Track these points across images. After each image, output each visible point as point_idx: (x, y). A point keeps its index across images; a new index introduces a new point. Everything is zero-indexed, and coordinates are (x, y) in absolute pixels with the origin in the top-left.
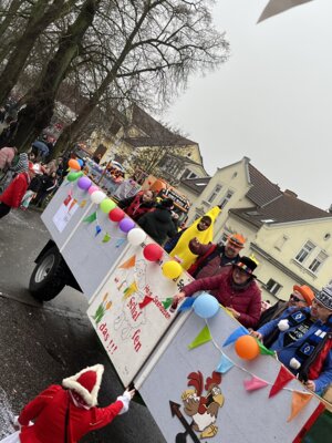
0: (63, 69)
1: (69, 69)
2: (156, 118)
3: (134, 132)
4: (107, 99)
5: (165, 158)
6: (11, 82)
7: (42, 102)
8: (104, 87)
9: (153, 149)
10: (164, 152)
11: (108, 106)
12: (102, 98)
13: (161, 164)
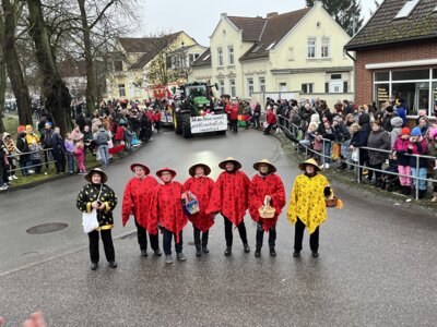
0: (49, 52)
1: (53, 49)
3: (133, 58)
4: (96, 49)
5: (169, 59)
6: (23, 90)
7: (54, 87)
8: (88, 43)
9: (155, 58)
10: (164, 55)
11: (100, 54)
12: (92, 52)
13: (169, 65)
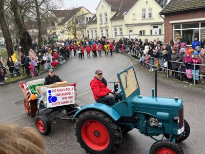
0: (21, 18)
2: (63, 9)
3: (60, 20)
4: (42, 16)
5: (76, 20)
6: (9, 36)
7: (24, 35)
8: (38, 13)
9: (70, 20)
10: (74, 18)
11: (45, 18)
12: (40, 17)
13: (77, 23)
